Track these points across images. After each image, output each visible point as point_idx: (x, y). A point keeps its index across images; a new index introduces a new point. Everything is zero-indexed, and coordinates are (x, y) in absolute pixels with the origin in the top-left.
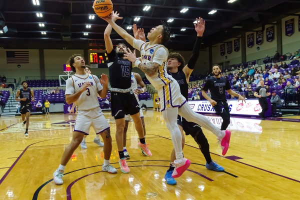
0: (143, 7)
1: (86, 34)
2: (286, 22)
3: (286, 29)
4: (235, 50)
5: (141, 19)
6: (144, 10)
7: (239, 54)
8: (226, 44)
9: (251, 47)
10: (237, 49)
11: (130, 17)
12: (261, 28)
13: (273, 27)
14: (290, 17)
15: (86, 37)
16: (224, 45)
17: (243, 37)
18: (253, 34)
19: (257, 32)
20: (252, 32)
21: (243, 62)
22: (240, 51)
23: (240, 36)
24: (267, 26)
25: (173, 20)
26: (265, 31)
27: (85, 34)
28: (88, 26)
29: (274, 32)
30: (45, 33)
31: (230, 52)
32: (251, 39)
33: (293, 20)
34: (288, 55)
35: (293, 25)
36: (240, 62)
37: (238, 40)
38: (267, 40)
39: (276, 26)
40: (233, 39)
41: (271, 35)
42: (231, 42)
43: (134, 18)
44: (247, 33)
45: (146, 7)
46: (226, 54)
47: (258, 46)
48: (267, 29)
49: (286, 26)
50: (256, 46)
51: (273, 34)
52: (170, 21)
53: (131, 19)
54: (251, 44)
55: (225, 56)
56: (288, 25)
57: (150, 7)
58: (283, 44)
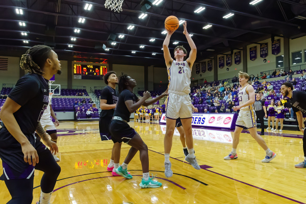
0: (127, 26)
1: (71, 46)
2: (250, 49)
3: (250, 55)
4: (208, 70)
5: (126, 37)
6: (128, 28)
7: (212, 73)
8: (201, 64)
9: (222, 68)
10: (210, 69)
11: (115, 34)
12: (230, 52)
13: (239, 52)
14: (253, 45)
15: (70, 49)
16: (199, 64)
17: (216, 59)
18: (223, 57)
19: (227, 55)
20: (222, 55)
21: (215, 81)
22: (213, 71)
23: (213, 58)
24: (235, 51)
25: (154, 40)
26: (233, 55)
27: (69, 46)
28: (73, 39)
29: (240, 56)
30: (27, 42)
31: (204, 71)
32: (222, 61)
33: (255, 47)
34: (252, 77)
35: (256, 51)
36: (212, 80)
37: (211, 61)
38: (235, 63)
39: (242, 52)
40: (206, 60)
41: (238, 59)
42: (205, 62)
43: (118, 35)
44: (219, 56)
45: (131, 26)
46: (201, 73)
47: (228, 67)
48: (235, 53)
49: (250, 52)
50: (226, 67)
51: (240, 58)
52: (152, 40)
53: (116, 36)
54: (222, 65)
55: (200, 74)
56: (252, 51)
57: (133, 27)
58: (248, 67)
